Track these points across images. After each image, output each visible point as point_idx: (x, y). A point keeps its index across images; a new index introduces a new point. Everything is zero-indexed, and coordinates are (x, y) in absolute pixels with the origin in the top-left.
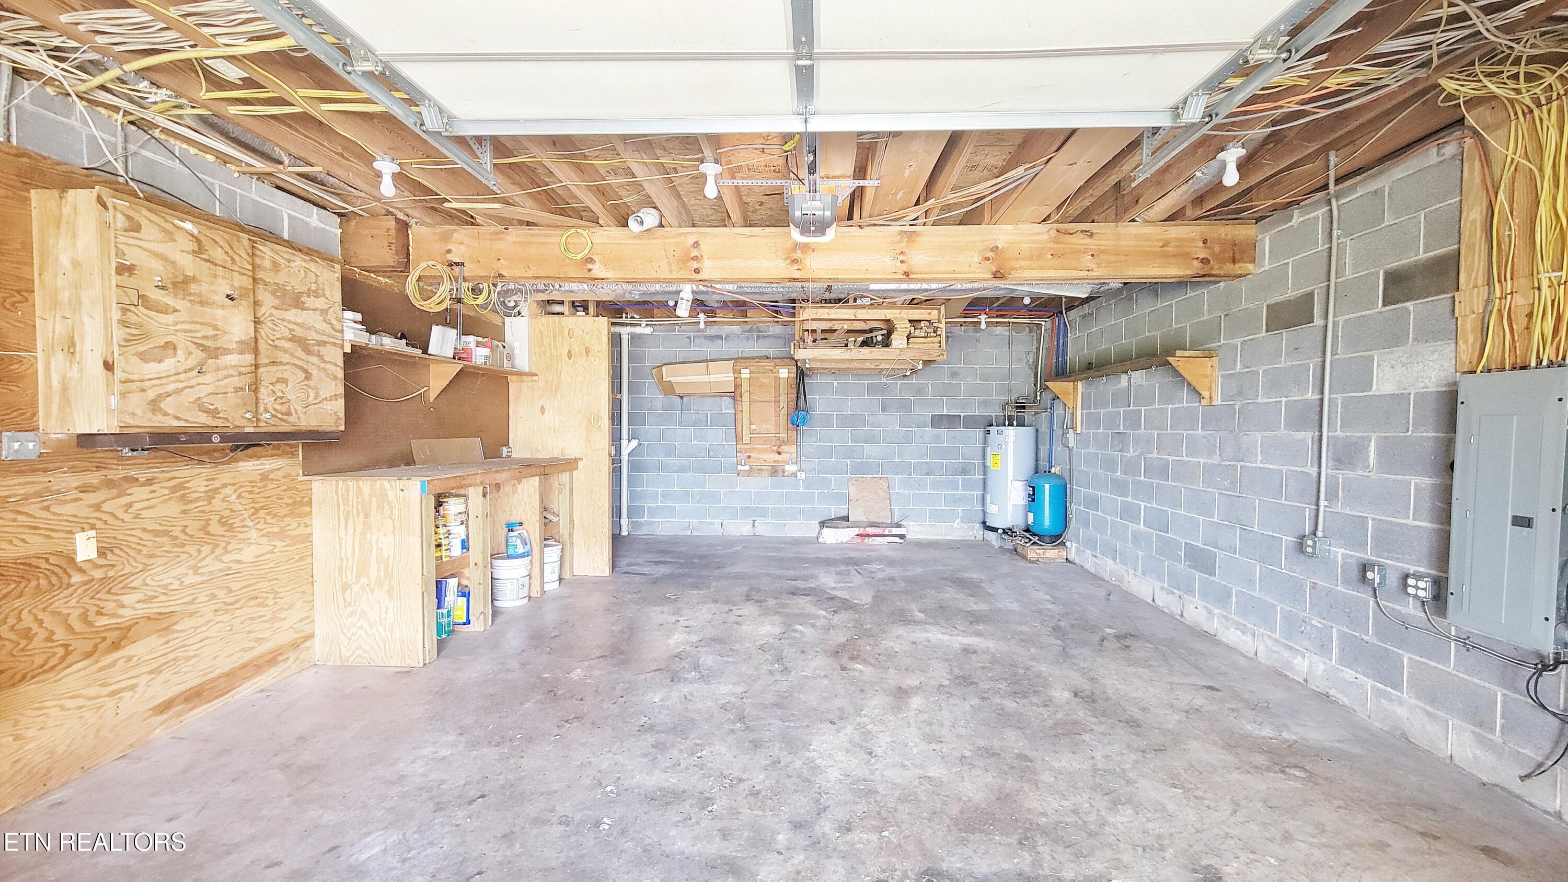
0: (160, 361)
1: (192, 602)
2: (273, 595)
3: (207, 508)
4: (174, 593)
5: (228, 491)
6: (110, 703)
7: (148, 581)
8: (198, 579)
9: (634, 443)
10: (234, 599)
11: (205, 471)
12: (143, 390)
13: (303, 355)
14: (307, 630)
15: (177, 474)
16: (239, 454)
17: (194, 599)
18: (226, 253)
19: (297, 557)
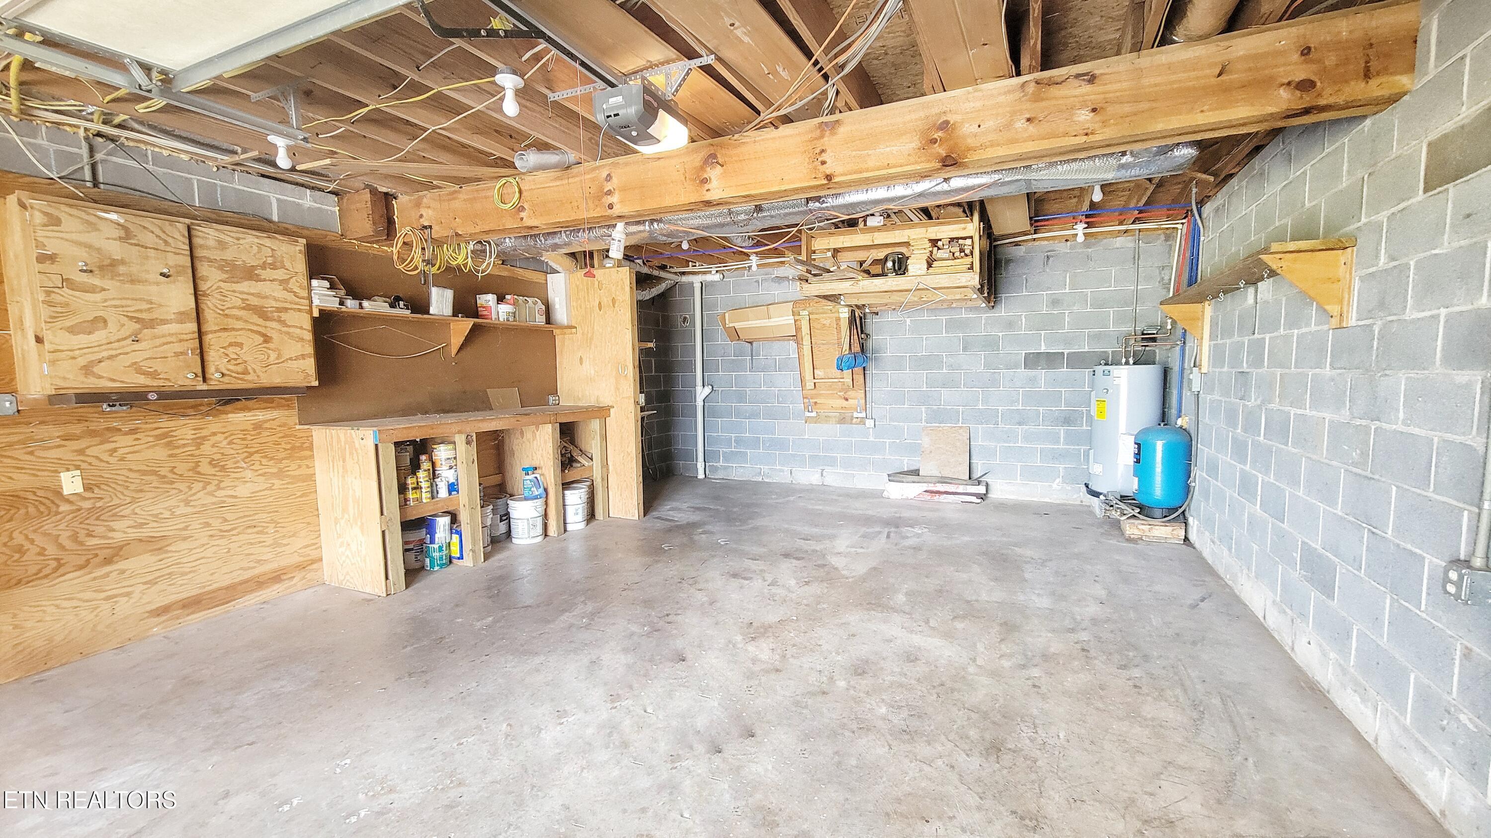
0: (90, 333)
1: (186, 528)
2: (274, 525)
3: (197, 452)
4: (165, 521)
5: (219, 437)
6: (106, 606)
7: (137, 511)
8: (189, 510)
9: (708, 390)
10: (229, 527)
11: (193, 422)
12: (74, 358)
13: (260, 321)
14: (314, 554)
15: (161, 425)
16: (228, 408)
17: (187, 526)
18: (157, 236)
19: (299, 494)
